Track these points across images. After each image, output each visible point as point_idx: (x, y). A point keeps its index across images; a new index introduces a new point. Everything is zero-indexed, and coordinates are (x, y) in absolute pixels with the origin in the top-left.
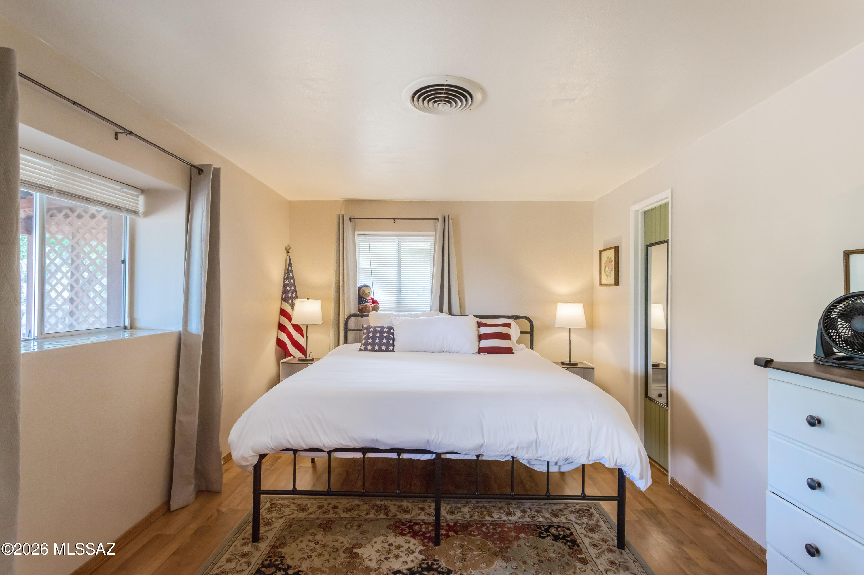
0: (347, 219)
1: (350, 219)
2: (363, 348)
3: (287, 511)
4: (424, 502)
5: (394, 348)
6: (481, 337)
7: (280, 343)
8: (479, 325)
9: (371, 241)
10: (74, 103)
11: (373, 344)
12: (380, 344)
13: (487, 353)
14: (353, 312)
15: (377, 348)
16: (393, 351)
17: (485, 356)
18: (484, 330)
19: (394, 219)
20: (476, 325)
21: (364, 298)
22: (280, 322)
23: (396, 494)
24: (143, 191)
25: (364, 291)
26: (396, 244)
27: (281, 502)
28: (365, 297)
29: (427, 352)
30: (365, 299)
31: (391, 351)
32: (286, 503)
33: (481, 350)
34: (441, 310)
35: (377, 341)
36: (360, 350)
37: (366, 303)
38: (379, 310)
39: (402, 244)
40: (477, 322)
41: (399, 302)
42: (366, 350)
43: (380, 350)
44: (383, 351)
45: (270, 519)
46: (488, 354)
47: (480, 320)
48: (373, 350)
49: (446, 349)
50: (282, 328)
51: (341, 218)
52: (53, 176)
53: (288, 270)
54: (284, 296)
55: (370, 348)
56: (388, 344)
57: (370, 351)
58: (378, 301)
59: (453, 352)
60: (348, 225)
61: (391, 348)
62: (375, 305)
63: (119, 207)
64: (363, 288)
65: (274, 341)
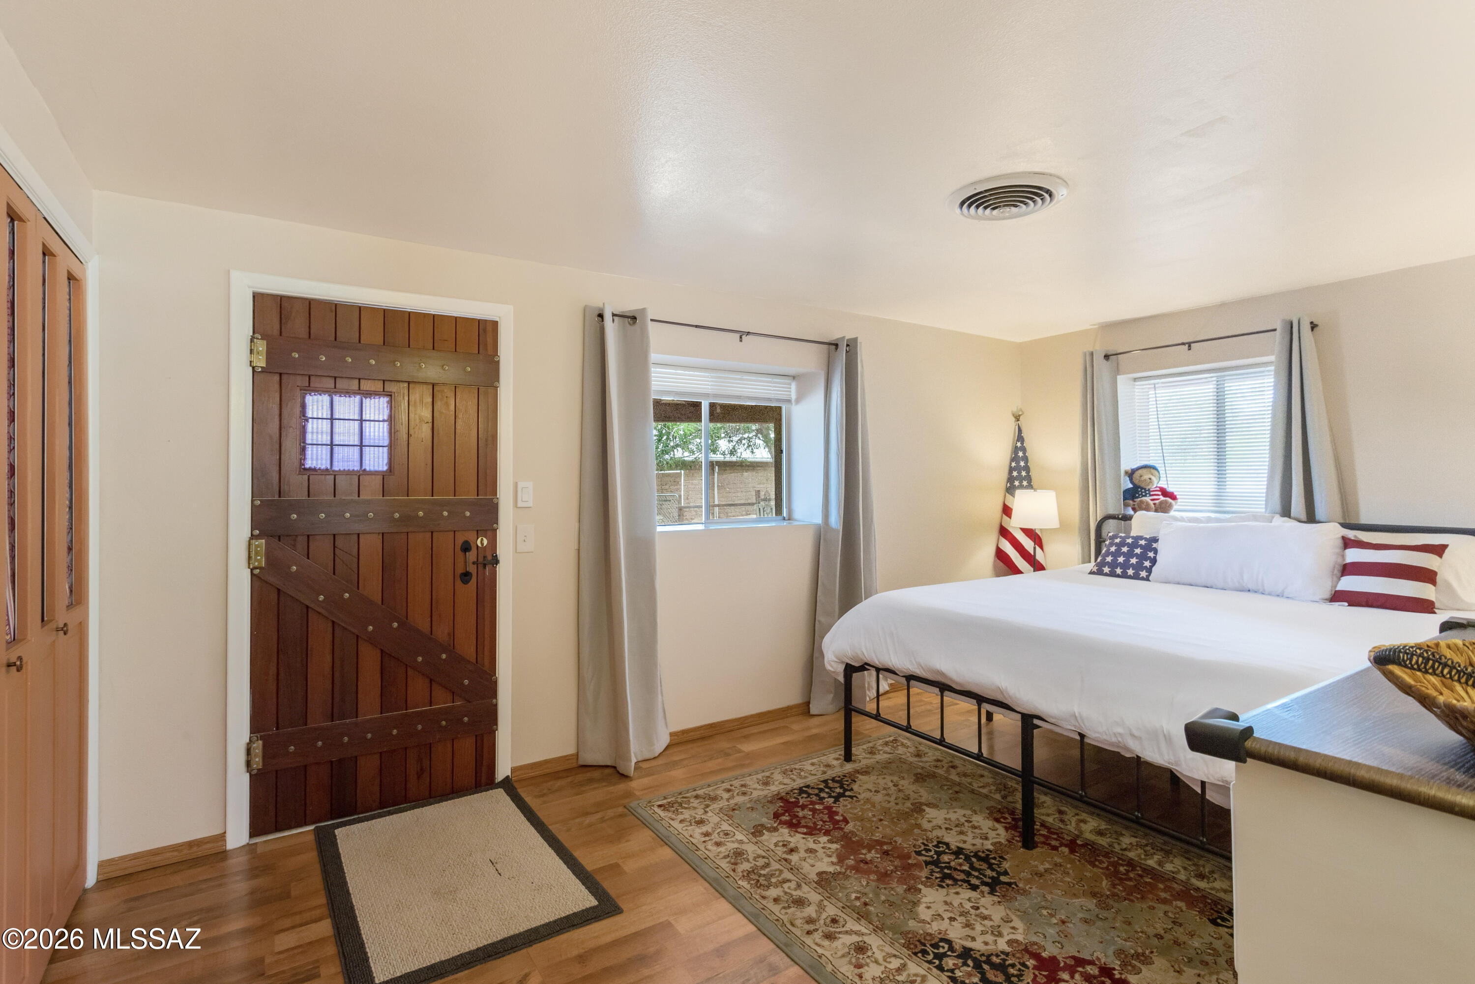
0: (1099, 360)
1: (1107, 357)
2: (1095, 569)
3: (901, 750)
4: (1092, 814)
5: (1150, 575)
6: (1348, 569)
7: (1000, 555)
8: (1347, 543)
9: (1158, 387)
10: (696, 326)
11: (1113, 565)
12: (1125, 566)
13: (1346, 604)
14: (1112, 511)
15: (1119, 571)
16: (1147, 579)
17: (1342, 609)
18: (1354, 555)
19: (1189, 345)
20: (1340, 543)
21: (1142, 488)
22: (1003, 524)
23: (1078, 796)
24: (794, 377)
25: (1141, 476)
26: (1212, 386)
27: (905, 741)
28: (1143, 485)
29: (1211, 587)
30: (1145, 489)
31: (1143, 579)
32: (909, 744)
33: (1337, 597)
34: (1286, 512)
35: (1121, 559)
36: (1091, 573)
37: (1145, 496)
38: (1174, 509)
39: (1226, 385)
40: (1344, 538)
41: (1219, 496)
42: (1100, 572)
43: (1124, 576)
44: (1130, 577)
45: (878, 750)
46: (1349, 605)
47: (1351, 534)
48: (1113, 574)
49: (1250, 587)
50: (1004, 532)
51: (1088, 358)
52: (710, 383)
53: (1016, 447)
54: (1008, 485)
55: (1106, 570)
56: (1139, 567)
57: (1106, 575)
58: (1175, 493)
59: (1270, 594)
60: (1102, 368)
61: (1143, 574)
62: (1166, 501)
63: (769, 398)
64: (1140, 471)
65: (992, 550)
